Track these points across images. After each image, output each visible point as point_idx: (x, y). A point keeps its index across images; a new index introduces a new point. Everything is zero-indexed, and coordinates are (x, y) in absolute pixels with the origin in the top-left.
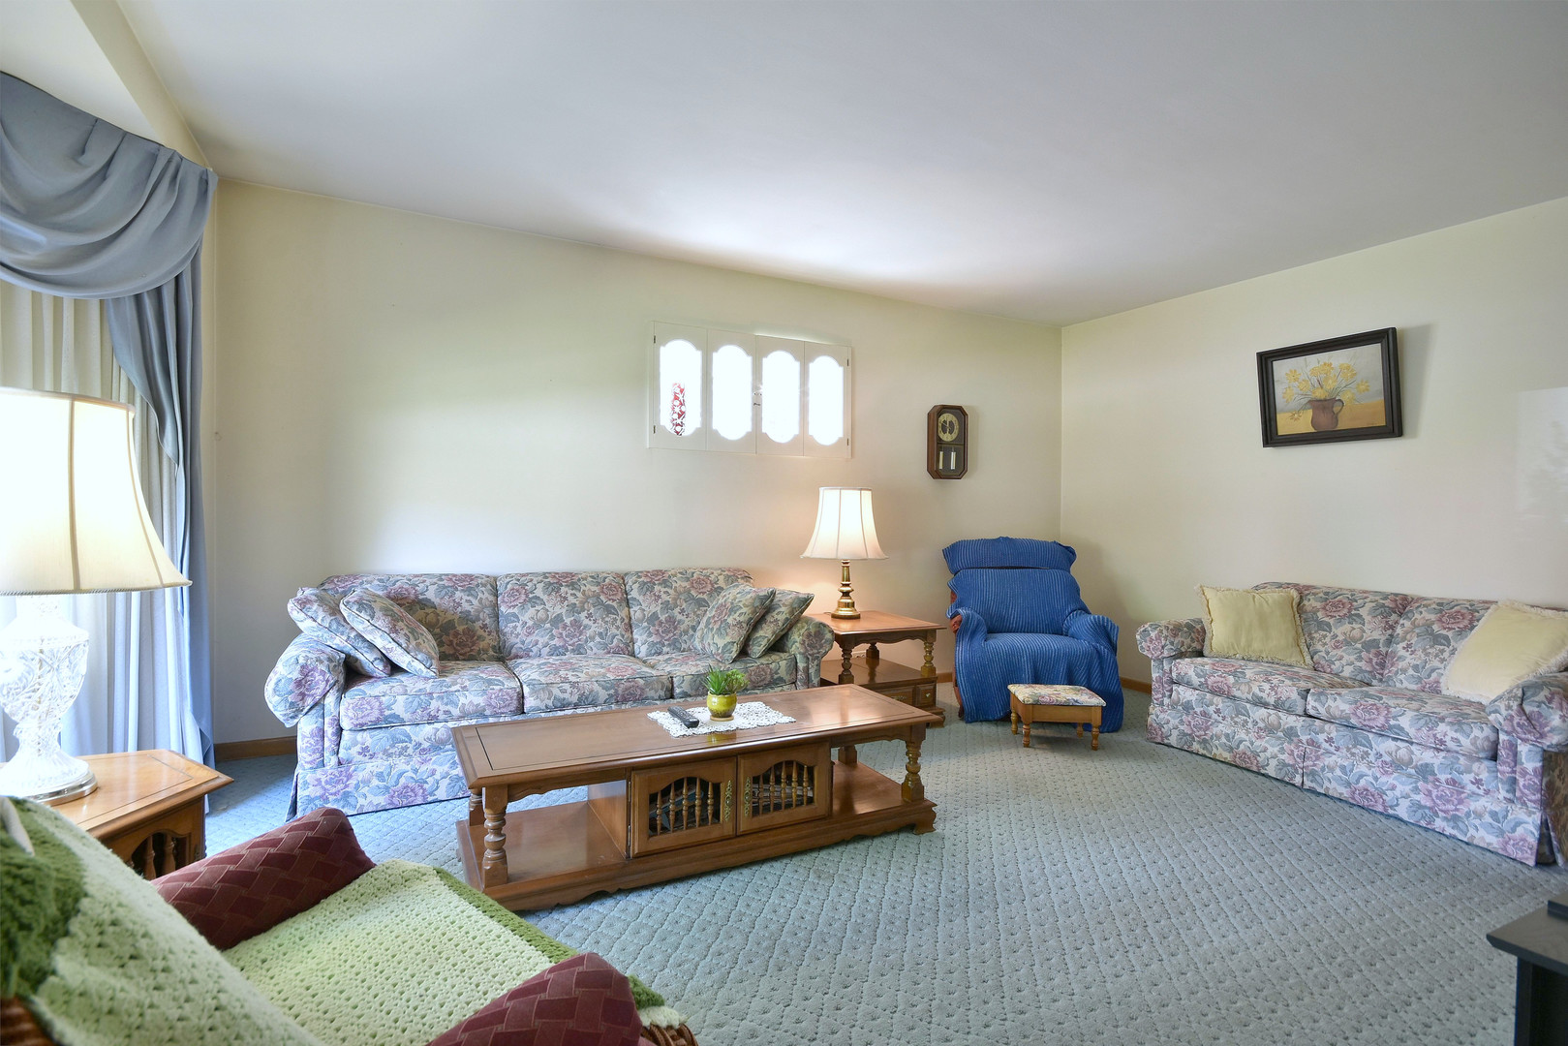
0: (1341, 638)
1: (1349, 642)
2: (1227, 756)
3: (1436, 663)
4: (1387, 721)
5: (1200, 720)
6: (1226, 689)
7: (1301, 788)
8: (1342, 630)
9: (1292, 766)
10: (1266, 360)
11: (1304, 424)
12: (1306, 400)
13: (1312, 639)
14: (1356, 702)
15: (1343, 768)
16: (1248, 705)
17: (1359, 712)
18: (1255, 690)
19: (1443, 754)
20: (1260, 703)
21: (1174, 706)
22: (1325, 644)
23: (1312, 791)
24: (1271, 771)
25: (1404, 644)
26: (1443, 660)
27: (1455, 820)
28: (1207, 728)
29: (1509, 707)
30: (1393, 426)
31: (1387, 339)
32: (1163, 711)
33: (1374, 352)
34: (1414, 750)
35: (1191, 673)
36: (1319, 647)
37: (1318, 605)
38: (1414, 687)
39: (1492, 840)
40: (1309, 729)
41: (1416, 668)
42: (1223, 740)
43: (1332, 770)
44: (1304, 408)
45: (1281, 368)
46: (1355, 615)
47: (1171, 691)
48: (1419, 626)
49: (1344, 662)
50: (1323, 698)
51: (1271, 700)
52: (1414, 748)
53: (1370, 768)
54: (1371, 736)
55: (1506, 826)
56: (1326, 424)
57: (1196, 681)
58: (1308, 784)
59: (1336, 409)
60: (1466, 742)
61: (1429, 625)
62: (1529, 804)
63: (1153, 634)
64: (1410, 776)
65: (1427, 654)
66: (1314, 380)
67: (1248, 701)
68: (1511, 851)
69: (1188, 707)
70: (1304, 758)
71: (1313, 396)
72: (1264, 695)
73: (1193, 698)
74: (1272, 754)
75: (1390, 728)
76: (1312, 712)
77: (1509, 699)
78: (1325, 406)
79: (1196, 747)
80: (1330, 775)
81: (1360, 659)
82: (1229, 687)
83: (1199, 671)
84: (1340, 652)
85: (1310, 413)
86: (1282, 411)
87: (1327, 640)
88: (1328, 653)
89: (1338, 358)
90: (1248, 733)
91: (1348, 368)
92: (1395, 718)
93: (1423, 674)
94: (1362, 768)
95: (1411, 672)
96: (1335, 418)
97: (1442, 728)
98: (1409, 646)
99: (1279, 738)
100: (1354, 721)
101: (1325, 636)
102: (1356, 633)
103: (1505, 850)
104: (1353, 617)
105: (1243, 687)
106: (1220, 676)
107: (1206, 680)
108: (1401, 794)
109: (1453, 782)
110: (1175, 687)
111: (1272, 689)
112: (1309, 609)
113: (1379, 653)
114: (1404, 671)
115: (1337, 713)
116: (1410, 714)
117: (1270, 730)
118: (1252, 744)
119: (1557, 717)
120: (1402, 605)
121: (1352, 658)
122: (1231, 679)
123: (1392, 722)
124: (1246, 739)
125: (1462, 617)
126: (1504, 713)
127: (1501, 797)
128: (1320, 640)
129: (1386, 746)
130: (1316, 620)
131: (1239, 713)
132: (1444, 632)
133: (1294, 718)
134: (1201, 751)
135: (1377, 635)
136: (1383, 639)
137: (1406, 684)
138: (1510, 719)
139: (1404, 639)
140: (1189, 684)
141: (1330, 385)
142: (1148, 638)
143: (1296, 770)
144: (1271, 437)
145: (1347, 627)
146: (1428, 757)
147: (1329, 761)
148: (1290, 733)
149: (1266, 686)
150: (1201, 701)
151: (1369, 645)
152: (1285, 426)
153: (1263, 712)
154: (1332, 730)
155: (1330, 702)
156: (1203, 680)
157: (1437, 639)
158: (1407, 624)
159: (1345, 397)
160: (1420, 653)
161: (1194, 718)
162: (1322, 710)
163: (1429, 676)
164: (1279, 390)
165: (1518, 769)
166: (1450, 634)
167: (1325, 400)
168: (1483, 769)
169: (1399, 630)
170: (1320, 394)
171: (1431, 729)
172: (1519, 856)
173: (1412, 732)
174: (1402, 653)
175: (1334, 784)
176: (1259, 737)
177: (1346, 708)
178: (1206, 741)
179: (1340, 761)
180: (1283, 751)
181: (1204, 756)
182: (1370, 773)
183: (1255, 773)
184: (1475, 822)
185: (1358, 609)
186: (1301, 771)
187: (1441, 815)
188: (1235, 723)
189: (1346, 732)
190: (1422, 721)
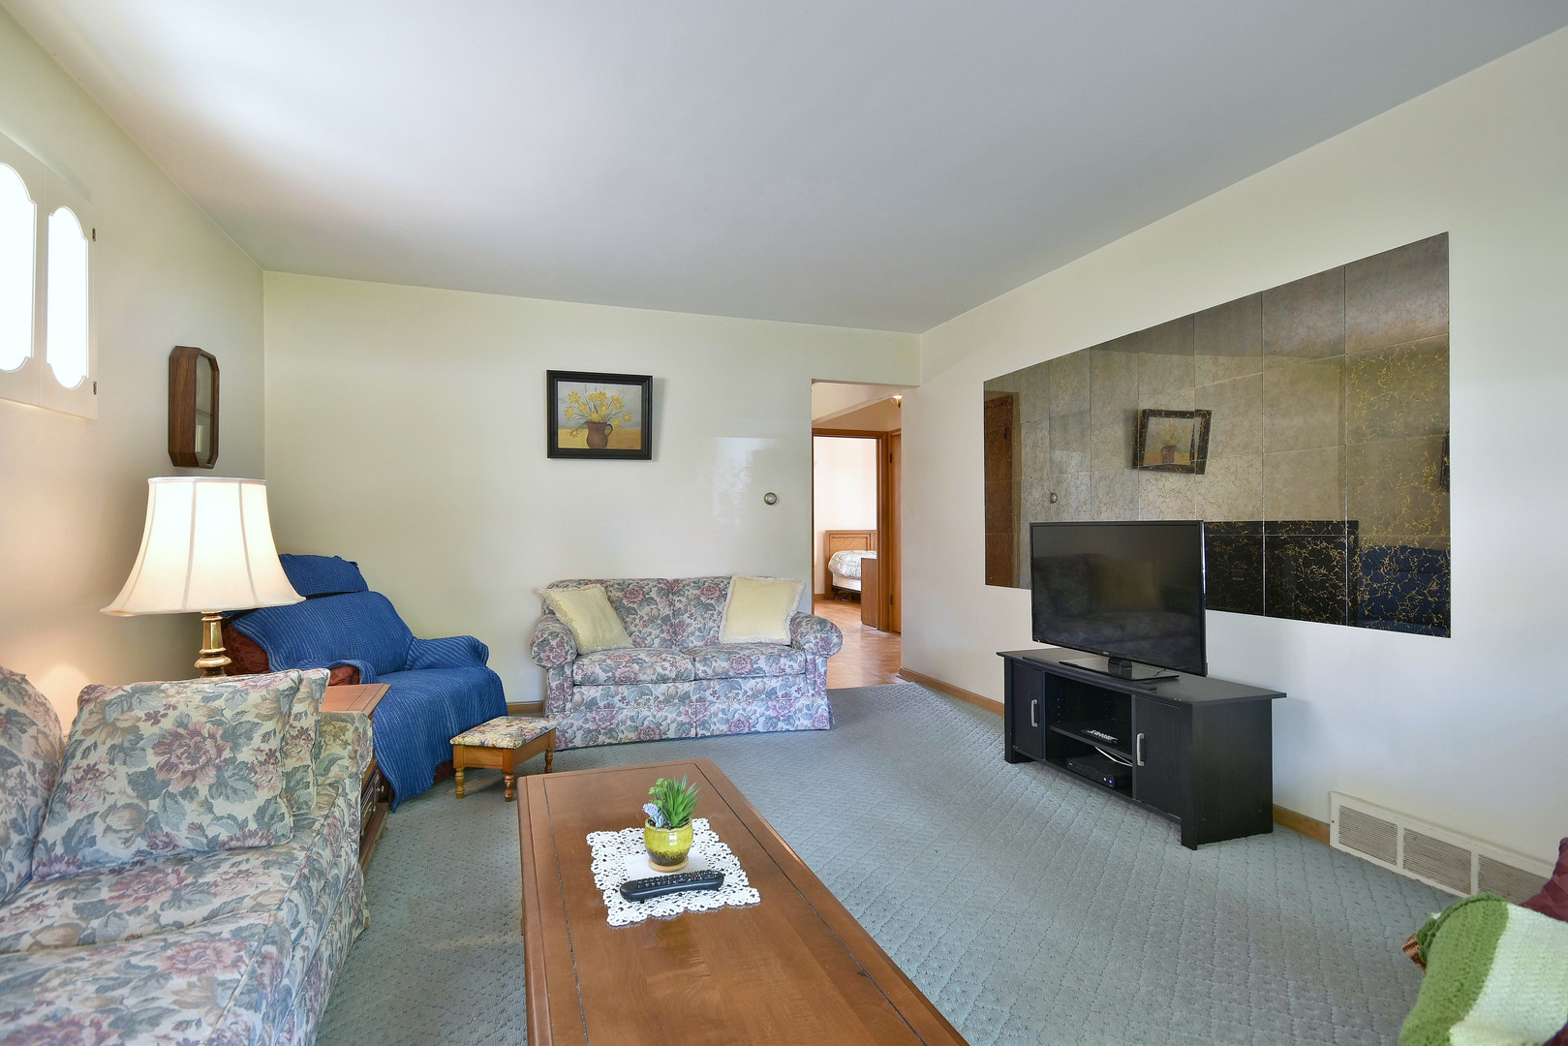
0: (646, 618)
1: (652, 620)
2: (633, 736)
3: (711, 624)
4: (752, 666)
5: (604, 713)
6: (633, 676)
7: (696, 737)
8: (645, 611)
9: (689, 723)
10: (554, 377)
11: (580, 442)
12: (584, 421)
13: (626, 623)
14: (729, 659)
15: (723, 710)
16: (650, 685)
17: (734, 665)
18: (660, 670)
19: (780, 678)
20: (664, 680)
21: (575, 709)
22: (636, 625)
23: (704, 737)
24: (671, 734)
25: (688, 614)
26: (714, 621)
27: (788, 719)
28: (613, 718)
29: (816, 638)
30: (644, 453)
31: (644, 381)
32: (566, 717)
33: (636, 390)
34: (767, 682)
35: (598, 670)
36: (633, 628)
37: (620, 594)
38: (701, 644)
39: (806, 723)
40: (699, 689)
41: (700, 629)
42: (629, 723)
43: (716, 715)
44: (581, 427)
45: (564, 388)
46: (649, 598)
47: (573, 694)
48: (692, 600)
49: (653, 636)
50: (707, 662)
51: (673, 675)
52: (765, 680)
53: (739, 704)
54: (740, 680)
55: (813, 712)
56: (598, 444)
57: (603, 676)
58: (700, 732)
59: (607, 432)
60: (796, 666)
61: (698, 598)
62: (822, 694)
63: (554, 643)
64: (762, 700)
65: (704, 619)
66: (591, 405)
67: (652, 682)
68: (818, 725)
69: (591, 705)
70: (696, 714)
71: (589, 418)
72: (667, 672)
73: (598, 694)
74: (671, 719)
75: (754, 671)
76: (701, 675)
77: (814, 632)
78: (598, 428)
79: (602, 739)
80: (715, 720)
81: (662, 631)
82: (635, 674)
83: (605, 667)
84: (648, 630)
85: (586, 432)
86: (563, 427)
87: (637, 621)
88: (640, 632)
89: (611, 390)
90: (649, 708)
91: (617, 400)
92: (756, 662)
93: (705, 633)
94: (736, 706)
95: (697, 633)
96: (606, 438)
97: (783, 660)
98: (691, 615)
99: (675, 705)
100: (731, 673)
101: (635, 619)
102: (655, 612)
103: (814, 726)
104: (650, 601)
106: (625, 666)
107: (614, 674)
108: (758, 713)
109: (786, 695)
110: (576, 690)
111: (672, 665)
112: (615, 599)
113: (672, 625)
114: (693, 634)
115: (720, 670)
116: (762, 657)
117: (668, 700)
118: (654, 717)
120: (671, 588)
121: (658, 632)
122: (636, 667)
123: (755, 666)
124: (648, 715)
125: (713, 592)
126: (814, 642)
127: (810, 694)
128: (632, 623)
129: (749, 685)
130: (624, 607)
131: (643, 694)
132: (709, 601)
133: (688, 684)
134: (607, 741)
135: (667, 611)
136: (671, 613)
137: (695, 643)
138: (816, 644)
139: (686, 611)
140: (595, 683)
141: (604, 411)
142: (547, 648)
143: (692, 726)
144: (555, 451)
145: (647, 609)
146: (774, 683)
147: (713, 709)
148: (685, 698)
149: (667, 665)
150: (607, 695)
151: (666, 619)
152: (564, 441)
153: (664, 687)
154: (716, 685)
155: (714, 664)
156: (610, 674)
157: (707, 607)
158: (683, 599)
159: (614, 423)
160: (699, 618)
161: (598, 713)
162: (710, 672)
163: (709, 634)
164: (561, 408)
165: (816, 674)
166: (713, 602)
167: (599, 423)
168: (800, 681)
169: (678, 605)
170: (595, 417)
171: (778, 664)
172: (821, 726)
173: (766, 668)
174: (688, 621)
175: (718, 725)
176: (660, 709)
177: (726, 665)
178: (612, 730)
179: (721, 707)
180: (679, 714)
181: (611, 744)
182: (740, 707)
183: (658, 741)
184: (799, 715)
185: (648, 594)
186: (694, 725)
187: (781, 718)
188: (638, 704)
189: (724, 683)
190: (771, 660)
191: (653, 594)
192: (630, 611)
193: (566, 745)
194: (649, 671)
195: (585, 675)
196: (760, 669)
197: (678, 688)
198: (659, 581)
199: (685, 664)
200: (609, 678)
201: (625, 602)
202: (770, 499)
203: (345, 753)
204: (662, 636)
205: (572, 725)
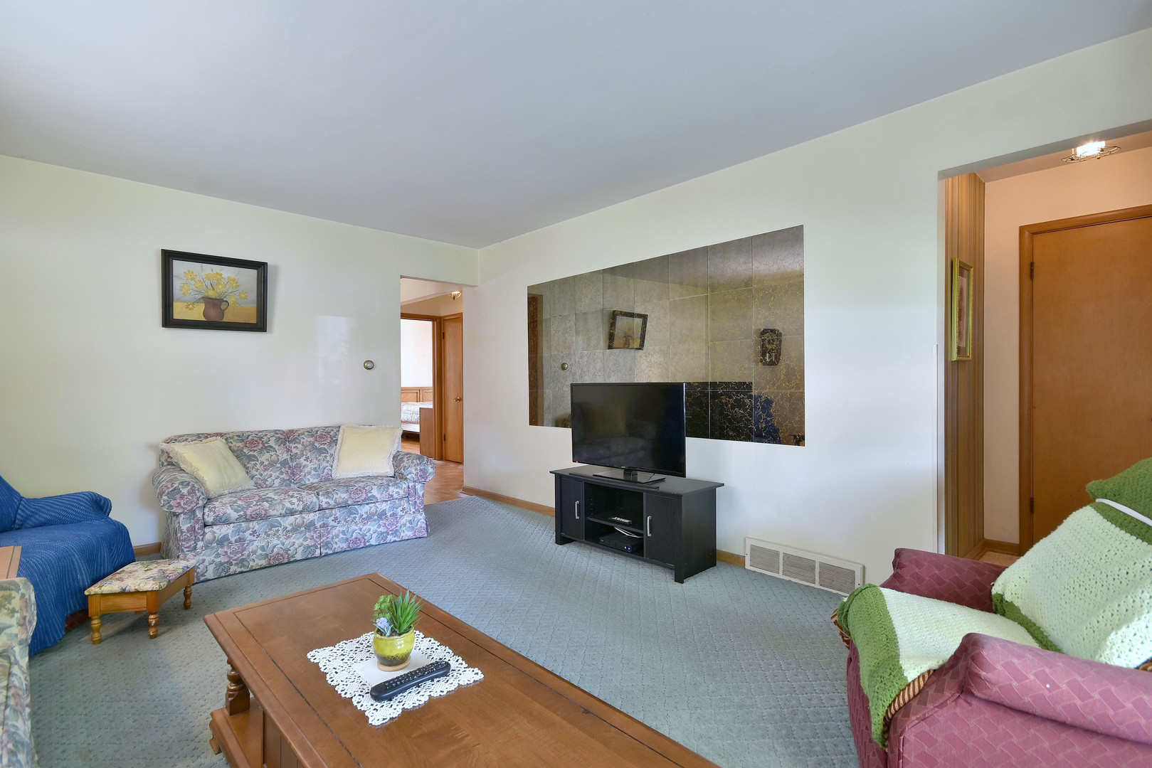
0: (266, 463)
1: (272, 464)
2: (263, 562)
3: (325, 464)
4: (367, 495)
5: (235, 546)
6: (263, 512)
7: (321, 556)
8: (265, 458)
9: (314, 545)
10: (169, 257)
11: (197, 314)
12: (201, 296)
13: (247, 468)
14: (348, 491)
15: (343, 532)
16: (279, 519)
17: (352, 496)
18: (288, 505)
19: (389, 502)
20: (292, 513)
21: (206, 547)
22: (257, 469)
23: (327, 555)
24: (298, 557)
25: (304, 458)
26: (328, 461)
27: (395, 533)
28: (244, 550)
29: (416, 469)
30: (260, 325)
31: (260, 267)
32: (198, 555)
33: (252, 274)
34: (379, 506)
35: (229, 511)
36: (254, 472)
37: (241, 445)
38: (316, 480)
39: (409, 534)
40: (323, 517)
41: (315, 469)
42: (259, 552)
43: (337, 536)
44: (198, 301)
45: (179, 267)
46: (268, 446)
47: (204, 534)
48: (307, 446)
49: (273, 478)
50: (330, 495)
51: (300, 508)
52: (377, 504)
53: (357, 525)
54: (357, 507)
55: (414, 525)
56: (214, 315)
57: (234, 515)
58: (324, 552)
59: (223, 307)
60: (401, 492)
61: (313, 444)
62: (421, 510)
63: (184, 491)
64: (375, 520)
65: (319, 460)
66: (208, 283)
67: (281, 516)
68: (418, 535)
69: (223, 541)
70: (320, 537)
71: (206, 294)
72: (295, 507)
73: (230, 532)
74: (298, 545)
75: (369, 497)
76: (324, 506)
78: (214, 303)
79: (233, 569)
80: (336, 540)
81: (282, 473)
82: (265, 510)
83: (236, 507)
84: (269, 472)
85: (202, 306)
86: (178, 300)
87: (258, 466)
88: (261, 475)
89: (228, 272)
90: (278, 538)
91: (234, 280)
92: (370, 492)
93: (320, 472)
94: (354, 527)
95: (313, 472)
96: (222, 313)
97: (391, 488)
98: (307, 458)
99: (302, 532)
100: (349, 502)
101: (255, 465)
102: (274, 458)
103: (415, 535)
104: (269, 449)
105: (278, 507)
106: (256, 505)
107: (245, 512)
108: (372, 531)
109: (393, 515)
110: (207, 530)
111: (299, 500)
112: (236, 449)
113: (290, 467)
114: (309, 473)
115: (340, 501)
116: (375, 487)
117: (295, 529)
118: (283, 544)
119: (430, 468)
120: (287, 437)
121: (277, 474)
122: (266, 505)
123: (369, 495)
124: (277, 544)
125: (326, 438)
126: (415, 473)
127: (411, 512)
128: (253, 468)
129: (364, 510)
130: (245, 455)
131: (273, 526)
132: (322, 446)
133: (313, 514)
134: (239, 570)
135: (285, 456)
136: (289, 457)
137: (312, 480)
138: (417, 474)
139: (303, 455)
140: (226, 522)
141: (220, 289)
142: (178, 496)
143: (317, 547)
144: (169, 321)
145: (267, 455)
146: (384, 506)
147: (335, 532)
148: (310, 526)
149: (294, 500)
150: (239, 531)
151: (285, 463)
152: (179, 312)
153: (291, 519)
154: (337, 513)
155: (335, 496)
156: (242, 513)
157: (321, 451)
158: (299, 446)
159: (231, 300)
160: (314, 460)
161: (229, 547)
162: (332, 502)
163: (323, 472)
164: (177, 283)
165: (417, 496)
166: (325, 446)
167: (216, 299)
168: (404, 503)
169: (294, 451)
170: (211, 294)
171: (387, 491)
172: (421, 535)
173: (378, 496)
174: (305, 463)
175: (339, 544)
176: (289, 537)
177: (345, 496)
178: (243, 560)
179: (341, 529)
180: (306, 539)
181: (242, 572)
182: (357, 528)
183: (286, 563)
184: (404, 529)
185: (267, 443)
186: (319, 546)
187: (390, 532)
188: (268, 535)
189: (344, 510)
190: (382, 489)
191: (272, 443)
192: (250, 458)
193: (198, 579)
194: (279, 507)
195: (217, 516)
196: (373, 496)
197: (304, 518)
198: (276, 432)
199: (310, 498)
200: (241, 516)
201: (246, 451)
202: (369, 365)
203: (14, 621)
204: (282, 476)
205: (204, 561)
